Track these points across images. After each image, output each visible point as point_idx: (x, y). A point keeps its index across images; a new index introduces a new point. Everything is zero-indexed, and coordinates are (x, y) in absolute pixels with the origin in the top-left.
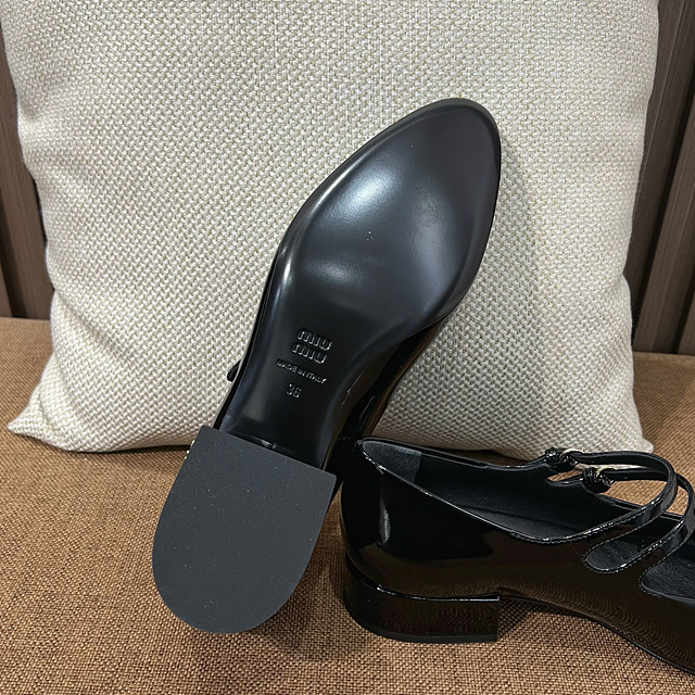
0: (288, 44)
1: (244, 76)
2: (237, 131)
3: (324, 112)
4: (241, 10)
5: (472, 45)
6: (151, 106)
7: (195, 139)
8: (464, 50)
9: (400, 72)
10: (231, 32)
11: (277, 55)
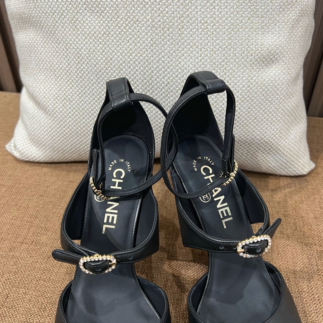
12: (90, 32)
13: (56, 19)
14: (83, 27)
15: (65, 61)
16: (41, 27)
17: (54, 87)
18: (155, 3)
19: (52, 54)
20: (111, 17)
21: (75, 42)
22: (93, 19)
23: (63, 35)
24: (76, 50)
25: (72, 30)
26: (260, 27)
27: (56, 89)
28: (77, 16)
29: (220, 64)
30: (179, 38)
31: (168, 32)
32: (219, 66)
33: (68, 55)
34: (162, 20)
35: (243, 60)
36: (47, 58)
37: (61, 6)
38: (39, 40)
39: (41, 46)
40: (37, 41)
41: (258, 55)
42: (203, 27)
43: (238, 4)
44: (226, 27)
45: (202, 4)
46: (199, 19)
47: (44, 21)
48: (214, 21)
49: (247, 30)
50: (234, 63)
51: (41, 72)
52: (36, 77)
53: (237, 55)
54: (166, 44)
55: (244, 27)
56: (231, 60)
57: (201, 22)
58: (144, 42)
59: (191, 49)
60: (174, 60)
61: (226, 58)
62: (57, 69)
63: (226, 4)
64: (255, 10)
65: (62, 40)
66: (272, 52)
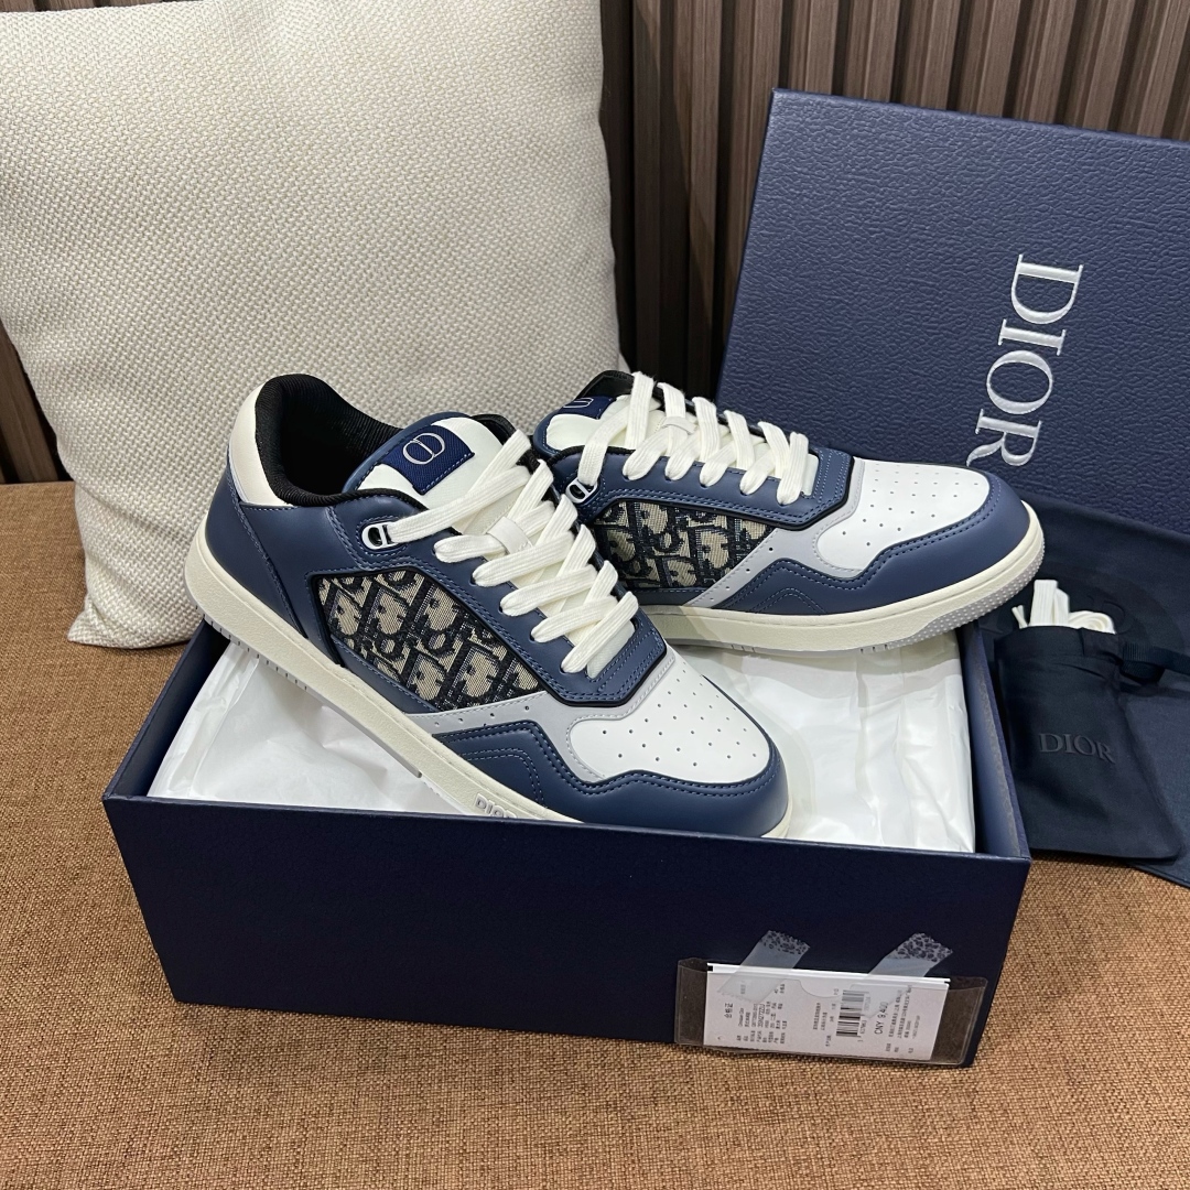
0: (289, 234)
1: (255, 268)
2: (259, 317)
3: (336, 288)
4: (239, 211)
5: (450, 210)
6: (171, 309)
7: (220, 331)
8: (445, 216)
9: (395, 244)
10: (234, 232)
11: (282, 245)
12: (248, 379)
13: (169, 366)
14: (230, 373)
15: (200, 440)
16: (133, 384)
17: (186, 489)
18: (364, 313)
19: (168, 430)
20: (284, 347)
21: (219, 401)
22: (250, 355)
23: (189, 392)
24: (223, 416)
25: (206, 380)
26: (543, 318)
27: (192, 492)
28: (213, 357)
29: (496, 391)
30: (419, 362)
31: (396, 356)
32: (496, 394)
33: (206, 426)
34: (382, 339)
35: (530, 377)
36: (155, 439)
37: (176, 343)
38: (132, 407)
39: (136, 419)
40: (124, 411)
41: (550, 363)
42: (454, 338)
43: (502, 291)
44: (493, 331)
45: (445, 302)
46: (445, 327)
47: (142, 373)
48: (471, 326)
49: (524, 328)
50: (518, 385)
51: (145, 467)
52: (135, 478)
53: (519, 370)
54: (398, 376)
55: (518, 324)
56: (513, 381)
57: (448, 331)
58: (358, 380)
59: (442, 377)
60: (418, 399)
61: (503, 380)
62: (186, 454)
63: (483, 295)
64: (530, 294)
65: (188, 402)
66: (571, 351)
